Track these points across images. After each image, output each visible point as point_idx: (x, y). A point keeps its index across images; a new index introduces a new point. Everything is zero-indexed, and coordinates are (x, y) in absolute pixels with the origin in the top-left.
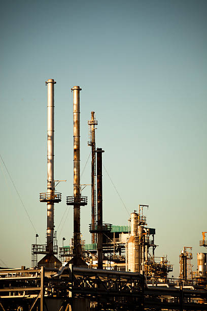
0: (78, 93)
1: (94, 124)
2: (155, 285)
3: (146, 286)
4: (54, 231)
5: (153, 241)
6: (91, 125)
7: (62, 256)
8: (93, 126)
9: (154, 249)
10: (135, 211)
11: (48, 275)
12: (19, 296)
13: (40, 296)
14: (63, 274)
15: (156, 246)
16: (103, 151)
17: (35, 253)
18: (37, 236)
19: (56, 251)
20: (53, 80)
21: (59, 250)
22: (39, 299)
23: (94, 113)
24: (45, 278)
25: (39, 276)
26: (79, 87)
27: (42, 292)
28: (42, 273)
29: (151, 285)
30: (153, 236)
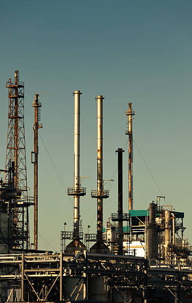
0: (101, 102)
1: (131, 115)
2: (158, 266)
3: (149, 267)
4: (80, 219)
5: (182, 224)
6: (128, 115)
7: (87, 240)
8: (130, 116)
9: (182, 231)
10: (153, 202)
11: (66, 259)
12: (43, 275)
13: (60, 275)
14: (79, 258)
15: (185, 228)
16: (124, 151)
17: (63, 238)
18: (65, 224)
19: (81, 237)
20: (79, 91)
21: (84, 236)
22: (59, 277)
23: (131, 104)
24: (63, 262)
25: (58, 260)
26: (102, 96)
27: (61, 272)
28: (61, 257)
29: (155, 267)
30: (182, 219)
